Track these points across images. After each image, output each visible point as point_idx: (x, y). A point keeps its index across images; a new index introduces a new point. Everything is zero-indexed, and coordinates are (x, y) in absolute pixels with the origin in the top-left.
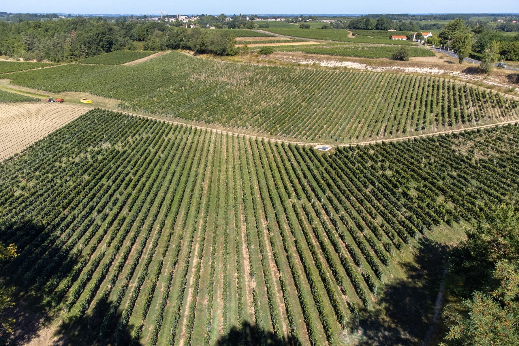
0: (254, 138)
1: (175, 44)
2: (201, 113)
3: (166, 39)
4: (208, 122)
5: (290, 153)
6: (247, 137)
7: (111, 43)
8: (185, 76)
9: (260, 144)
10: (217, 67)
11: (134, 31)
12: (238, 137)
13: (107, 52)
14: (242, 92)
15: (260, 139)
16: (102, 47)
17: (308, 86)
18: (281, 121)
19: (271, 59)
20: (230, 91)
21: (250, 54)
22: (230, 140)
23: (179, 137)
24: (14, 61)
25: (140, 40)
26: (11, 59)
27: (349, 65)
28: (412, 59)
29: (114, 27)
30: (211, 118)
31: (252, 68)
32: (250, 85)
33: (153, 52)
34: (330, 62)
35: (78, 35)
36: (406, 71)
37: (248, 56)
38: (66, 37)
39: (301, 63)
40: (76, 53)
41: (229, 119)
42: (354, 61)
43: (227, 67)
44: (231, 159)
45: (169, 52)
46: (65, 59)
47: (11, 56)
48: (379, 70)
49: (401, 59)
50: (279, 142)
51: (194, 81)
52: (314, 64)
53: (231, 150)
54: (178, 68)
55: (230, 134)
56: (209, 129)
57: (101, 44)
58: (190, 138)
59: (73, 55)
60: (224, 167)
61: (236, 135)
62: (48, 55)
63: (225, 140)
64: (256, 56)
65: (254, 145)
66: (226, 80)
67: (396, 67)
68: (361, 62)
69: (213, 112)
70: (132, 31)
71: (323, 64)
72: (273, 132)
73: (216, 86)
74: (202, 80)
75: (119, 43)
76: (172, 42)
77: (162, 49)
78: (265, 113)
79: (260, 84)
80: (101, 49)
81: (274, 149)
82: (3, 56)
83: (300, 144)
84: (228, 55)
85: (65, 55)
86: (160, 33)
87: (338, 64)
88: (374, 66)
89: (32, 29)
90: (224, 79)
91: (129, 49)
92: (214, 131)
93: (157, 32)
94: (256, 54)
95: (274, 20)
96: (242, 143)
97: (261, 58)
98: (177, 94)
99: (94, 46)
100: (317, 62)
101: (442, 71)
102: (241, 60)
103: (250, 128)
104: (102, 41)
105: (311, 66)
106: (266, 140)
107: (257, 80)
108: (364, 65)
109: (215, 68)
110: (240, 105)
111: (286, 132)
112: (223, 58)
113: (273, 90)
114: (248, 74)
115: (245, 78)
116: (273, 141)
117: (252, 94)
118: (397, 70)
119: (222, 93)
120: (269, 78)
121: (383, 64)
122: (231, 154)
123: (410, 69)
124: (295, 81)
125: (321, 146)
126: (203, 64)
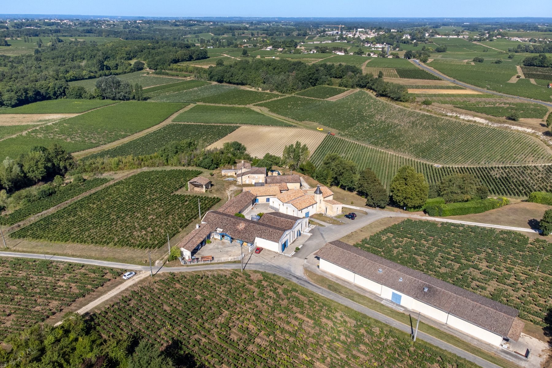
0: (408, 158)
1: (363, 85)
2: (383, 143)
3: (357, 80)
4: (387, 148)
5: (422, 166)
6: (405, 157)
7: (317, 80)
8: (372, 116)
9: (410, 161)
10: (393, 111)
11: (333, 71)
12: (400, 157)
13: (313, 86)
14: (406, 131)
15: (410, 159)
16: (311, 83)
17: (445, 133)
18: (423, 152)
19: (430, 109)
20: (399, 131)
21: (416, 103)
22: (397, 158)
23: (374, 154)
24: (256, 90)
25: (336, 77)
26: (253, 88)
27: (477, 119)
28: (522, 120)
29: (320, 68)
30: (388, 146)
31: (415, 115)
32: (412, 127)
33: (346, 89)
34: (467, 117)
35: (297, 75)
36: (512, 128)
37: (415, 104)
38: (289, 75)
39: (448, 114)
40: (295, 87)
41: (397, 147)
42: (482, 118)
43: (399, 112)
44: (396, 166)
45: (358, 90)
46: (288, 91)
47: (253, 87)
48: (495, 125)
49: (514, 120)
50: (419, 161)
51: (378, 120)
52: (456, 116)
53: (397, 162)
54: (367, 107)
55: (397, 155)
56: (387, 152)
57: (311, 81)
58: (379, 155)
59: (293, 89)
60: (393, 168)
61: (400, 156)
62: (277, 88)
63: (394, 158)
64: (420, 105)
65: (407, 161)
66: (398, 122)
67: (507, 125)
68: (486, 119)
69: (389, 142)
70: (332, 71)
71: (462, 117)
72: (417, 156)
73: (391, 126)
74: (383, 120)
75: (322, 80)
76: (361, 83)
77: (352, 87)
78: (417, 146)
79: (418, 127)
80: (310, 84)
81: (416, 164)
82: (248, 86)
83: (428, 163)
84: (401, 101)
85: (289, 89)
86: (353, 74)
87: (471, 118)
88: (493, 123)
89: (265, 67)
90: (396, 121)
91: (328, 84)
92: (390, 153)
93: (350, 73)
94: (420, 103)
95: (456, 37)
96: (402, 160)
97: (423, 106)
98: (369, 129)
99: (305, 83)
100: (458, 115)
101: (533, 131)
102: (409, 107)
103: (407, 153)
104: (311, 78)
105: (454, 117)
106: (413, 159)
107: (416, 125)
108: (487, 121)
109: (392, 111)
110: (404, 140)
111: (423, 157)
112: (398, 102)
113: (424, 133)
114: (412, 119)
115: (410, 122)
116: (422, 162)
117: (412, 133)
118: (507, 127)
119: (394, 131)
120: (425, 123)
121: (499, 122)
122: (397, 164)
123: (515, 127)
124: (439, 128)
125: (437, 165)
126: (384, 106)
